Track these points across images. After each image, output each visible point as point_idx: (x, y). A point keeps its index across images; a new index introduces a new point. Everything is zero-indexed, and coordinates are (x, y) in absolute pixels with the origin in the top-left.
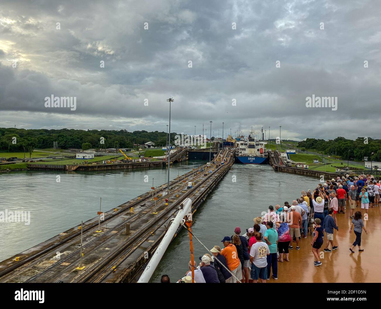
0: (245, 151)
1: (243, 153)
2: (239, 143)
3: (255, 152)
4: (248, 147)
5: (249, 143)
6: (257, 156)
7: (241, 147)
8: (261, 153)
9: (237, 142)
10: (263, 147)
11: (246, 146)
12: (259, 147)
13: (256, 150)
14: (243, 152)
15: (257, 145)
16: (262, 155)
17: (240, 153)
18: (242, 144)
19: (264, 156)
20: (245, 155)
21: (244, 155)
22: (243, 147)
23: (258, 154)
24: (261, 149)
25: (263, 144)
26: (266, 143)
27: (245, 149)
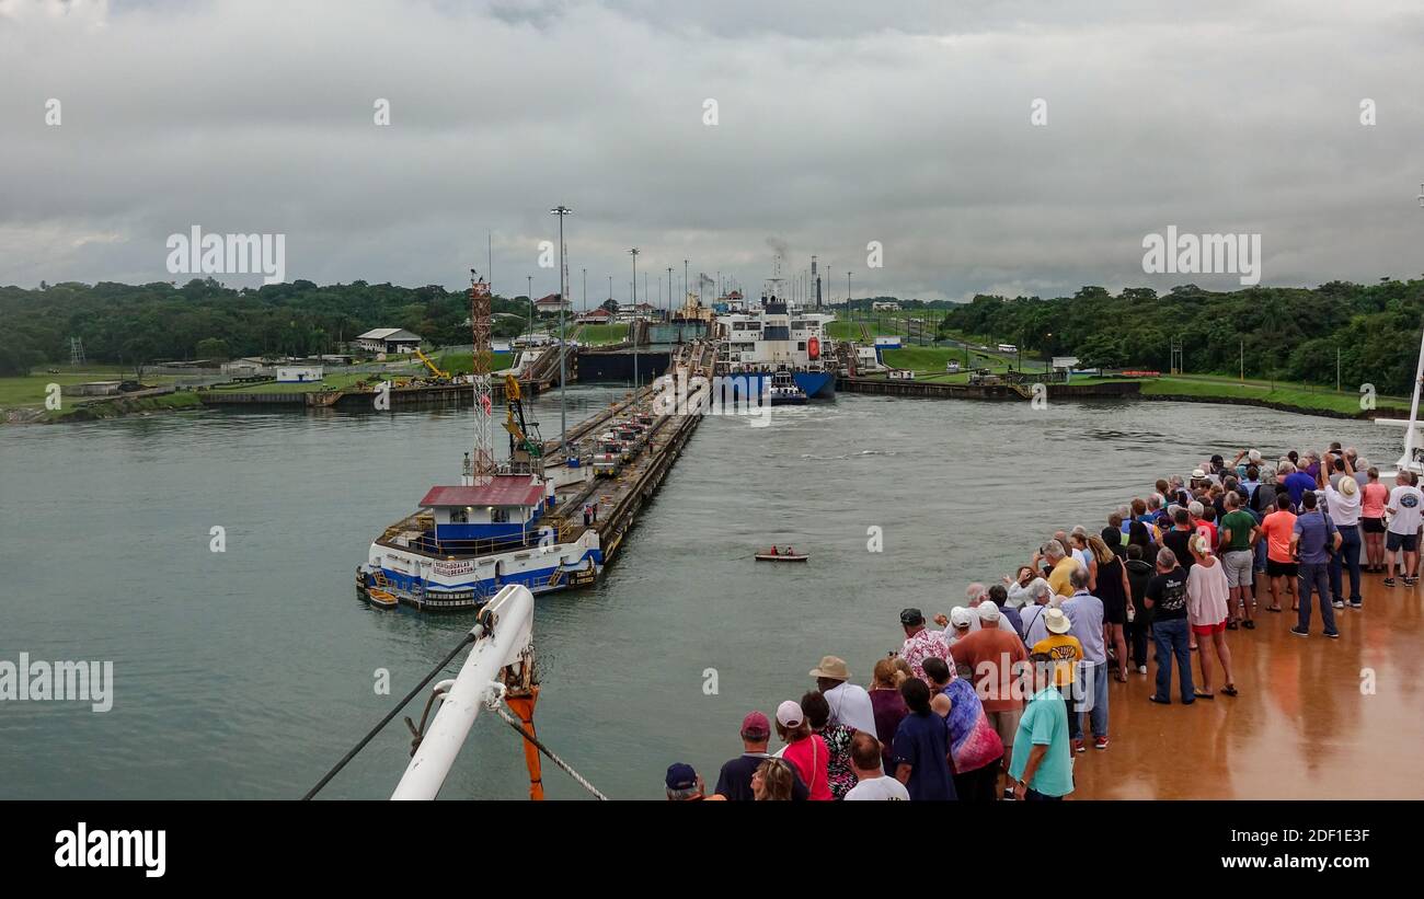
0: (753, 350)
1: (743, 359)
2: (728, 321)
3: (788, 354)
4: (762, 337)
5: (765, 318)
6: (798, 368)
7: (736, 336)
8: (813, 358)
9: (721, 320)
10: (819, 333)
11: (756, 332)
12: (806, 335)
13: (792, 346)
14: (746, 356)
15: (798, 326)
16: (820, 363)
17: (733, 360)
18: (738, 326)
19: (822, 366)
20: (752, 367)
21: (748, 367)
22: (745, 336)
23: (801, 360)
24: (814, 341)
25: (816, 323)
26: (830, 319)
27: (753, 344)
